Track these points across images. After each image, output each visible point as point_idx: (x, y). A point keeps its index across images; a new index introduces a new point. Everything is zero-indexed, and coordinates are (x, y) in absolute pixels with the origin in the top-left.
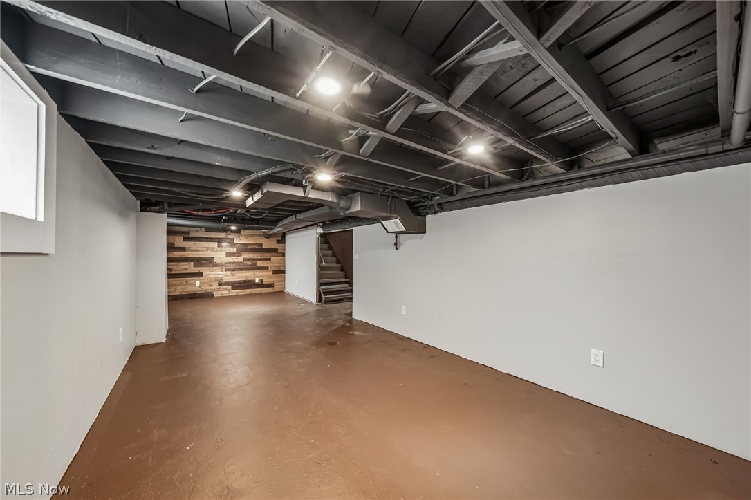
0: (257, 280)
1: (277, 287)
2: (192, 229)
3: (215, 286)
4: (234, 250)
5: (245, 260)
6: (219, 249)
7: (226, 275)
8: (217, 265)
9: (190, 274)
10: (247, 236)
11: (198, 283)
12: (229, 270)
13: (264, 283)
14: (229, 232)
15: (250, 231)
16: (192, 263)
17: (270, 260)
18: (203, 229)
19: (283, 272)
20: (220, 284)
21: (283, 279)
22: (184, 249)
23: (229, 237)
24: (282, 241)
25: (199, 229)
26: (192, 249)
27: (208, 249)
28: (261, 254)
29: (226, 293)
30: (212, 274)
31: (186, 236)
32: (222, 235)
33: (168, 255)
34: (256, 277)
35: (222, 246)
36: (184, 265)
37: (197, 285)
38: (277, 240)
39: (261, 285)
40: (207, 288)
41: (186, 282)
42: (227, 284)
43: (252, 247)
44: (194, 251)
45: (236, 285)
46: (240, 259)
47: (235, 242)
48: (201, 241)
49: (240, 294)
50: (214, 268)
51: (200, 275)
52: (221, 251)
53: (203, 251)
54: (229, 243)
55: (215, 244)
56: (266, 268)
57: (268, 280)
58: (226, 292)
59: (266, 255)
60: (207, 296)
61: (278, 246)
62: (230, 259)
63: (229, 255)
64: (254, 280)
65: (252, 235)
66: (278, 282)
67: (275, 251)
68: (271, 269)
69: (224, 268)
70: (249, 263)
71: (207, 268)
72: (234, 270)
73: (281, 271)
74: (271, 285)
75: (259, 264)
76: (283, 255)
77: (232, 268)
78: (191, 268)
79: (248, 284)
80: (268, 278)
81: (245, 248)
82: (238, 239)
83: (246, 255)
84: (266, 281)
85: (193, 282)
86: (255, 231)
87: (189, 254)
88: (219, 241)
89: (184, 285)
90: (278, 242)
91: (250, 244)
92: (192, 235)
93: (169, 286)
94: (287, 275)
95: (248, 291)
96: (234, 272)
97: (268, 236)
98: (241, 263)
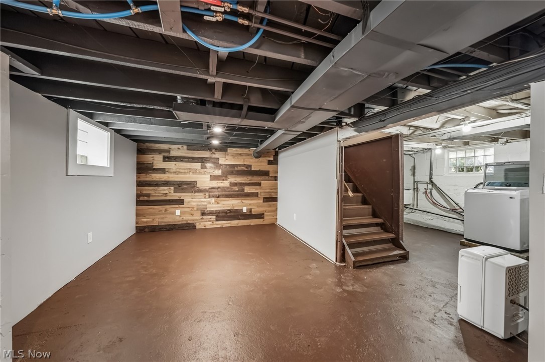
0: (245, 210)
1: (267, 220)
2: (173, 146)
3: (197, 216)
4: (219, 172)
5: (232, 184)
6: (203, 170)
7: (210, 203)
8: (200, 191)
9: (169, 200)
10: (234, 156)
11: (178, 212)
12: (214, 197)
13: (253, 213)
14: (214, 151)
15: (238, 149)
16: (172, 188)
17: (259, 184)
18: (185, 147)
19: (275, 200)
20: (203, 214)
21: (275, 208)
22: (163, 171)
23: (214, 156)
24: (274, 162)
25: (180, 146)
26: (172, 171)
27: (190, 170)
28: (250, 177)
29: (209, 225)
30: (194, 201)
31: (166, 154)
32: (206, 154)
33: (138, 177)
34: (244, 205)
35: (206, 168)
36: (164, 190)
37: (177, 215)
38: (269, 161)
39: (250, 216)
40: (188, 218)
41: (166, 210)
42: (211, 213)
43: (239, 168)
44: (175, 173)
45: (220, 215)
46: (226, 184)
47: (221, 162)
48: (182, 161)
49: (225, 226)
50: (197, 194)
51: (181, 202)
52: (205, 174)
53: (185, 173)
54: (214, 163)
55: (198, 166)
56: (256, 195)
57: (257, 209)
58: (210, 223)
59: (256, 179)
60: (188, 228)
61: (270, 168)
62: (215, 184)
63: (214, 178)
64: (242, 210)
65: (240, 155)
66: (269, 212)
67: (265, 173)
68: (261, 196)
69: (207, 194)
70: (236, 188)
71: (190, 194)
72: (218, 197)
73: (272, 199)
74: (260, 216)
75: (247, 189)
76: (276, 179)
77: (217, 194)
78: (170, 193)
79: (234, 214)
80: (258, 207)
81: (232, 170)
82: (224, 159)
83: (232, 179)
84: (255, 210)
85: (172, 210)
86: (243, 149)
87: (169, 177)
88: (203, 161)
89: (163, 214)
90: (270, 163)
91: (237, 166)
92: (173, 153)
93: (138, 215)
94: (279, 203)
95: (235, 223)
96: (219, 199)
97: (259, 155)
98: (228, 188)
